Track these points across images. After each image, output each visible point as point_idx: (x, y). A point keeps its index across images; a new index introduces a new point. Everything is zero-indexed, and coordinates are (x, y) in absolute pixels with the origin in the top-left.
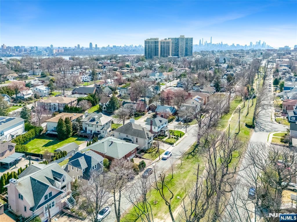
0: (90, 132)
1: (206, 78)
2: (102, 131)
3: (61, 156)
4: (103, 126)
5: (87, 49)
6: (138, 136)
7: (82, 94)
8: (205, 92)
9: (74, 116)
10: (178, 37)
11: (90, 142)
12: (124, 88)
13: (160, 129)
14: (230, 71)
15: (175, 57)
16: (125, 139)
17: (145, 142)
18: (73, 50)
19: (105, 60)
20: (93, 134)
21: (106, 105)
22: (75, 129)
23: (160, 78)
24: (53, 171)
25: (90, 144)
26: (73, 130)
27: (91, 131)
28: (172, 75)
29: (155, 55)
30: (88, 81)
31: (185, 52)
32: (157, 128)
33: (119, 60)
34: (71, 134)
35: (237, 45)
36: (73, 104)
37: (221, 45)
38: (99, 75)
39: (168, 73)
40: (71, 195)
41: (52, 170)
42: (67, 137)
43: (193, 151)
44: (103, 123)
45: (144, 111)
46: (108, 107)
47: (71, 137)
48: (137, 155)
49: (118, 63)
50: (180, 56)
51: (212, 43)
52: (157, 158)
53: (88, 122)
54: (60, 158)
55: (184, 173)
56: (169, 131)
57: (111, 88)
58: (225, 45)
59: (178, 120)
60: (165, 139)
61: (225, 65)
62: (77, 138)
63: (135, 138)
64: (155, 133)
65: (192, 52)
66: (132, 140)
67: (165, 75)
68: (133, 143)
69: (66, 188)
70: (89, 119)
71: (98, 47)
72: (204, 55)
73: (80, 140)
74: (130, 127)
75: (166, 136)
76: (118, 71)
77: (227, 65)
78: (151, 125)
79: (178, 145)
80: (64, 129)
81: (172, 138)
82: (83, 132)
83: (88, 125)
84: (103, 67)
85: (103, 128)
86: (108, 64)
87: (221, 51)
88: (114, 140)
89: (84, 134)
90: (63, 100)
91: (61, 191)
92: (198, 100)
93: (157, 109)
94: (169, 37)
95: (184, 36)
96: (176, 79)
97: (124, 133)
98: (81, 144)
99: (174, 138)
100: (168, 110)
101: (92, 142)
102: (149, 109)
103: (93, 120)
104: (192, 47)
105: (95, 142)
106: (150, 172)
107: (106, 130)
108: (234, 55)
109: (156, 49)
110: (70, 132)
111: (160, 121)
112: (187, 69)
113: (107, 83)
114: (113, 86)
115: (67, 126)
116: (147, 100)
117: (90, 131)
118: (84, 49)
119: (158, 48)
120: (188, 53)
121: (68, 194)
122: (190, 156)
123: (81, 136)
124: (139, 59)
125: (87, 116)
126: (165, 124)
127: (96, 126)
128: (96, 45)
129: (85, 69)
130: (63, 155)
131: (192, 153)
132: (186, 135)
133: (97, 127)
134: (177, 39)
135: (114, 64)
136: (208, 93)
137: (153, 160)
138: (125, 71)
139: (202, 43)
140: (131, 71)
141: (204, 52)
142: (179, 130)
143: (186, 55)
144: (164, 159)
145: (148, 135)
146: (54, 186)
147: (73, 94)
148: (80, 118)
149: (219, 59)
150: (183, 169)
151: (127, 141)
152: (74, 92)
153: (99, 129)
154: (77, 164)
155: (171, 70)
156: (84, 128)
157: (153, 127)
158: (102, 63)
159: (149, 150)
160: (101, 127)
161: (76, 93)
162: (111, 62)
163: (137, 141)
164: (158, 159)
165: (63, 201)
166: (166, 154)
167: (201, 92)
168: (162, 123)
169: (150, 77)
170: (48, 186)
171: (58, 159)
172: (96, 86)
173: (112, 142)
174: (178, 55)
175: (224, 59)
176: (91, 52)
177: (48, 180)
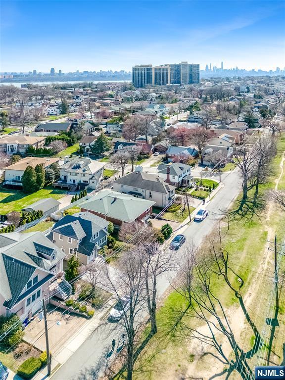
0: (72, 183)
1: (229, 110)
2: (91, 181)
3: (34, 217)
4: (92, 175)
5: (46, 75)
6: (153, 188)
7: (49, 131)
8: (234, 129)
9: (47, 161)
10: (178, 64)
11: (76, 197)
12: (111, 123)
13: (181, 179)
14: (259, 102)
15: (176, 86)
16: (131, 193)
17: (164, 198)
18: (27, 76)
19: (76, 89)
20: (77, 184)
21: (89, 146)
22: (48, 178)
23: (161, 111)
24: (36, 244)
25: (76, 200)
26: (46, 180)
27: (74, 181)
28: (177, 107)
29: (148, 83)
30: (56, 115)
31: (190, 79)
32: (177, 177)
33: (96, 88)
34: (43, 184)
35: (258, 70)
36: (39, 144)
37: (237, 70)
38: (72, 107)
39: (172, 105)
40: (63, 277)
41: (34, 243)
42: (37, 190)
43: (240, 209)
44: (93, 171)
45: (148, 154)
46: (93, 149)
47: (43, 189)
48: (153, 214)
49: (96, 92)
50: (182, 83)
51: (224, 68)
52: (186, 219)
53: (70, 170)
54: (32, 220)
55: (238, 241)
56: (195, 180)
57: (92, 124)
58: (242, 70)
59: (202, 165)
60: (190, 192)
61: (251, 95)
62: (52, 191)
63: (148, 192)
64: (174, 183)
65: (198, 79)
66: (143, 194)
67: (168, 107)
68: (144, 198)
69: (56, 268)
70: (71, 166)
71: (62, 72)
72: (216, 83)
73: (57, 193)
74: (138, 177)
75: (192, 187)
76: (98, 102)
77: (253, 94)
78: (168, 173)
79: (213, 200)
80: (34, 179)
81: (201, 189)
82: (61, 183)
83: (69, 174)
84: (75, 97)
85: (93, 177)
86: (81, 93)
87: (238, 78)
88: (118, 195)
89: (62, 185)
90: (25, 140)
91: (50, 274)
92: (227, 139)
93: (168, 151)
94: (167, 64)
95: (187, 62)
96: (183, 111)
97: (130, 185)
98: (60, 198)
99: (205, 190)
100: (186, 152)
101: (78, 197)
102: (155, 150)
103: (78, 167)
104: (199, 74)
105: (84, 196)
106: (180, 239)
107: (97, 180)
108: (259, 82)
109: (149, 76)
110: (42, 182)
111: (180, 168)
112: (197, 99)
113: (85, 117)
114: (95, 120)
115: (38, 176)
116: (150, 139)
117: (72, 181)
118: (42, 74)
119: (152, 76)
120: (194, 81)
121: (59, 277)
122: (237, 216)
123: (58, 187)
124: (126, 87)
125: (67, 162)
126: (188, 171)
127: (82, 175)
128: (60, 71)
129: (49, 99)
130: (38, 216)
131: (240, 212)
132: (220, 186)
133: (84, 176)
134: (178, 66)
135: (91, 93)
136: (239, 129)
137: (181, 222)
138: (109, 101)
139: (209, 68)
140: (117, 102)
141: (215, 79)
142: (208, 178)
143: (191, 82)
144: (196, 221)
145: (168, 188)
146: (41, 267)
147: (36, 131)
148: (55, 164)
149: (239, 88)
150: (233, 236)
151: (135, 196)
152: (39, 129)
153: (86, 178)
154: (69, 232)
155: (176, 101)
156: (62, 178)
157: (171, 176)
158: (72, 92)
159: (170, 208)
160: (90, 177)
161: (42, 130)
162: (84, 90)
163: (151, 196)
164: (188, 220)
165: (52, 287)
166: (200, 213)
167: (228, 129)
168: (183, 171)
169: (147, 110)
170: (35, 268)
171: (30, 222)
172: (69, 120)
173: (115, 199)
174: (179, 82)
175: (248, 88)
176: (53, 78)
177: (30, 257)
